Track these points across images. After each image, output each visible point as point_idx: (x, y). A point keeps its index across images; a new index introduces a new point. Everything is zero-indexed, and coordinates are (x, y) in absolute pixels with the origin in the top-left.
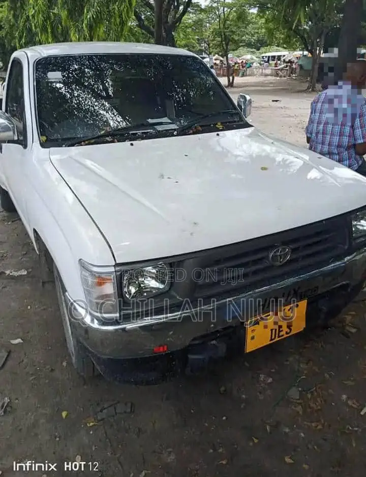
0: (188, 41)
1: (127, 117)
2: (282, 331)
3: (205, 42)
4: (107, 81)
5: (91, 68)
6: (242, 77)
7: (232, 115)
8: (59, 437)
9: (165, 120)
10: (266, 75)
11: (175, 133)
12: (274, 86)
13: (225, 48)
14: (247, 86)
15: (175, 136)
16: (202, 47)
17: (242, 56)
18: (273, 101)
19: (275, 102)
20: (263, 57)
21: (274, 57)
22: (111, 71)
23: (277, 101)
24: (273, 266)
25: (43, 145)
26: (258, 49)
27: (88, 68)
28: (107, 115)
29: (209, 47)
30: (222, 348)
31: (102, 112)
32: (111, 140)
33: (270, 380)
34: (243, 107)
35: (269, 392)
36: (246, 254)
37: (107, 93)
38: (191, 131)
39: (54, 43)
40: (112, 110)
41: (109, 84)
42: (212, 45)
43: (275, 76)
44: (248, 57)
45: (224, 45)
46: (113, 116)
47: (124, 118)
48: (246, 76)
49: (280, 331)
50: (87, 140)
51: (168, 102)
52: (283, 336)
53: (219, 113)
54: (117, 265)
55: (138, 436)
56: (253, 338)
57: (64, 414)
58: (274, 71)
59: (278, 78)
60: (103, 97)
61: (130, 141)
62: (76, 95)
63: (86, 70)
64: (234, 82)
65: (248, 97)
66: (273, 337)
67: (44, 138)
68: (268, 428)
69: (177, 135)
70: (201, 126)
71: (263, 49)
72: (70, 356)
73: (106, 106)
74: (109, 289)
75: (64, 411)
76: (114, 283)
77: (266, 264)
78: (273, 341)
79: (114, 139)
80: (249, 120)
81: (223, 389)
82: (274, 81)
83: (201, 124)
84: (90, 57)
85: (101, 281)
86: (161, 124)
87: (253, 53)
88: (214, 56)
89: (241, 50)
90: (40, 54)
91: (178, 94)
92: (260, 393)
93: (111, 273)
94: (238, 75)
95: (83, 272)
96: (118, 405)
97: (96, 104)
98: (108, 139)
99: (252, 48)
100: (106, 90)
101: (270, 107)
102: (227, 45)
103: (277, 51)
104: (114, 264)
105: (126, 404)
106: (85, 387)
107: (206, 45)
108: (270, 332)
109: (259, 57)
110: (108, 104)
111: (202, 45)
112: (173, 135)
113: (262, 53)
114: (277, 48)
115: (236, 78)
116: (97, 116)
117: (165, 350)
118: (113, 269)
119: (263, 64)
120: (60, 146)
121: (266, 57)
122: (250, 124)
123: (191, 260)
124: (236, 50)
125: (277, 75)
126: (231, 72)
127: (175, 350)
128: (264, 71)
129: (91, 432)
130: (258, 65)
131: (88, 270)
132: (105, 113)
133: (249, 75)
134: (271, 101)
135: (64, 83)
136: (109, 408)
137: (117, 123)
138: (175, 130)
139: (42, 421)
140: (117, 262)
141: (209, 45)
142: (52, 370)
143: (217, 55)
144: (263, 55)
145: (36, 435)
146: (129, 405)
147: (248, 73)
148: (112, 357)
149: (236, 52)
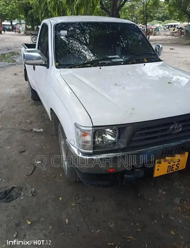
0: (126, 16)
1: (95, 54)
2: (174, 168)
3: (135, 17)
4: (87, 36)
5: (79, 29)
6: (154, 36)
7: (152, 55)
8: (58, 209)
9: (117, 56)
10: (167, 35)
11: (122, 63)
12: (171, 41)
13: (146, 20)
14: (156, 41)
15: (122, 65)
16: (133, 19)
17: (154, 25)
18: (170, 49)
19: (171, 50)
20: (166, 25)
21: (172, 26)
22: (89, 31)
23: (172, 49)
24: (172, 133)
25: (57, 67)
26: (163, 21)
27: (78, 29)
28: (86, 53)
29: (137, 20)
30: (142, 174)
31: (83, 51)
32: (90, 66)
33: (164, 193)
34: (158, 51)
35: (164, 199)
36: (158, 126)
37: (86, 41)
38: (130, 63)
39: (59, 16)
40: (88, 50)
41: (87, 37)
42: (138, 18)
43: (172, 36)
44: (158, 25)
45: (145, 19)
46: (88, 53)
47: (94, 55)
48: (156, 35)
49: (172, 168)
50: (78, 65)
51: (117, 48)
52: (174, 170)
53: (146, 53)
54: (93, 127)
55: (96, 213)
56: (158, 170)
57: (60, 199)
58: (171, 33)
59: (174, 37)
60: (84, 44)
61: (99, 66)
62: (71, 42)
63: (77, 30)
64: (150, 38)
65: (161, 46)
66: (169, 171)
67: (58, 64)
68: (163, 216)
69: (123, 64)
70: (136, 60)
71: (166, 21)
72: (64, 171)
73: (85, 48)
74: (89, 138)
75: (60, 197)
76: (91, 135)
77: (168, 132)
78: (168, 173)
79: (91, 65)
80: (160, 57)
81: (139, 195)
82: (171, 39)
83: (136, 59)
84: (79, 23)
85: (85, 134)
86: (115, 58)
87: (160, 23)
88: (139, 24)
89: (155, 21)
90: (57, 21)
91: (122, 43)
92: (159, 199)
93: (90, 130)
94: (151, 35)
95: (77, 129)
96: (87, 197)
97: (80, 47)
98: (88, 65)
99: (160, 21)
100: (86, 40)
101: (169, 52)
102: (147, 19)
103: (174, 22)
104: (92, 126)
105: (90, 197)
106: (71, 187)
107: (135, 19)
108: (167, 168)
109: (164, 26)
110: (86, 47)
111: (133, 18)
112: (121, 64)
113: (166, 23)
114: (174, 21)
115: (150, 36)
116: (81, 53)
117: (114, 170)
118: (91, 129)
119: (166, 29)
120: (65, 68)
121: (168, 25)
122: (162, 60)
123: (130, 127)
124: (152, 21)
125: (173, 35)
126: (148, 33)
127: (119, 171)
128: (166, 33)
129: (73, 209)
130: (163, 29)
131: (78, 128)
132: (85, 52)
133: (158, 35)
134: (169, 49)
135: (66, 37)
136: (82, 198)
137: (90, 57)
138: (122, 62)
139: (50, 201)
140: (94, 125)
141: (137, 18)
142: (55, 177)
143: (141, 24)
144: (166, 24)
145: (47, 207)
146: (92, 197)
147: (157, 34)
148: (87, 172)
149: (151, 22)
